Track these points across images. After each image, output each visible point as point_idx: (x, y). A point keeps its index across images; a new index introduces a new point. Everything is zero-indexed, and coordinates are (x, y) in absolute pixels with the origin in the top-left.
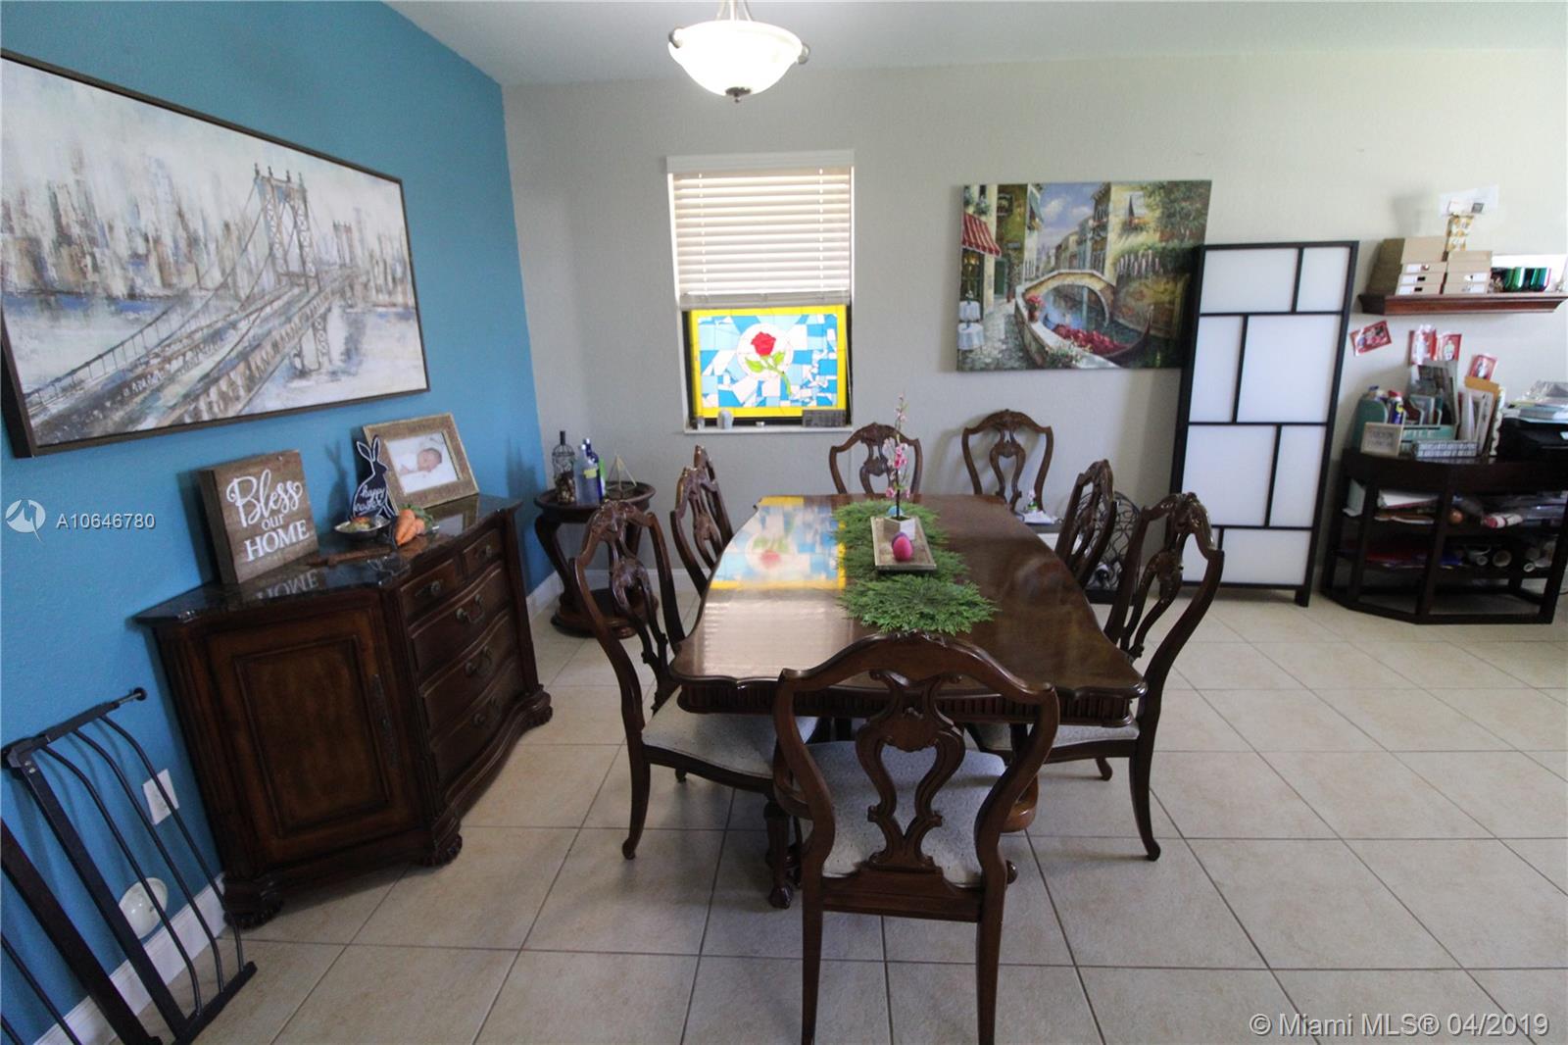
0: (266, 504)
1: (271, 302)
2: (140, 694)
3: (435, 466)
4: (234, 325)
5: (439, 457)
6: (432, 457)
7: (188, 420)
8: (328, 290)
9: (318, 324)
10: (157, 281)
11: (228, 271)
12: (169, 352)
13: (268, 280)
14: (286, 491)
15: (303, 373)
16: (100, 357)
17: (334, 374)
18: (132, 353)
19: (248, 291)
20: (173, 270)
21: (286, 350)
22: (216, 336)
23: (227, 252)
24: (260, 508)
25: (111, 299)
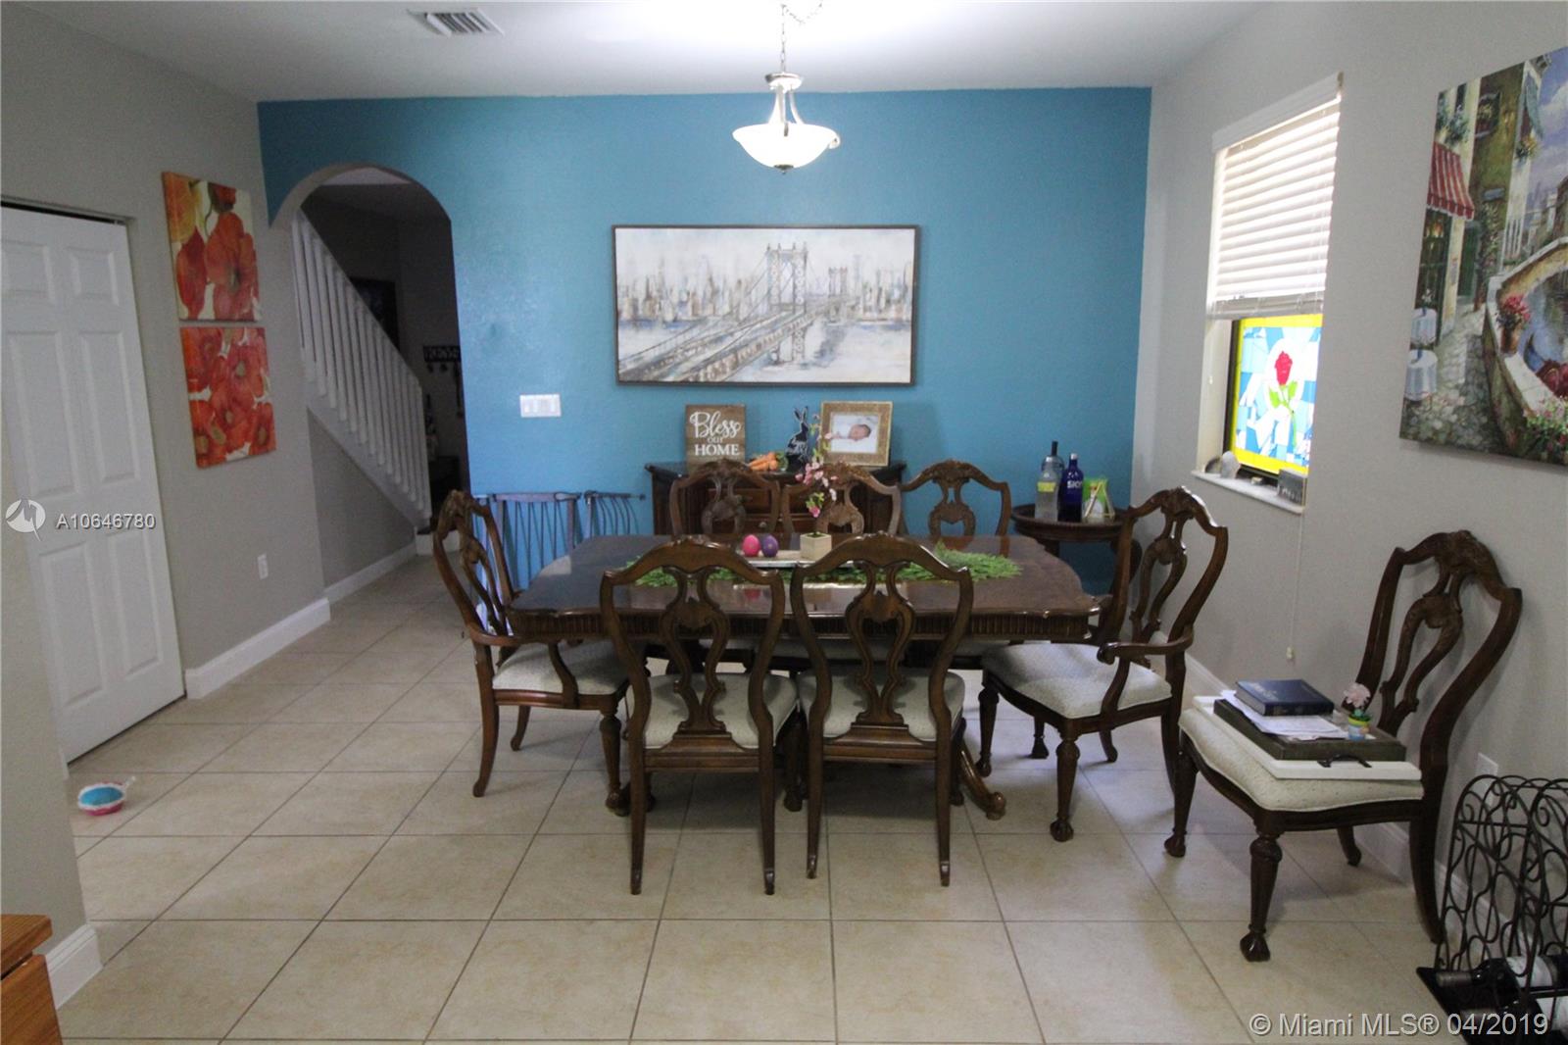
0: (714, 429)
1: (761, 321)
2: (642, 497)
3: (861, 438)
4: (732, 334)
5: (868, 432)
6: (862, 431)
7: (691, 380)
8: (813, 312)
9: (799, 334)
10: (690, 313)
11: (735, 304)
12: (688, 347)
13: (762, 309)
14: (729, 426)
15: (777, 363)
16: (654, 347)
17: (805, 365)
18: (669, 346)
19: (745, 315)
20: (700, 307)
21: (767, 348)
22: (718, 340)
23: (737, 296)
24: (709, 430)
25: (664, 322)
